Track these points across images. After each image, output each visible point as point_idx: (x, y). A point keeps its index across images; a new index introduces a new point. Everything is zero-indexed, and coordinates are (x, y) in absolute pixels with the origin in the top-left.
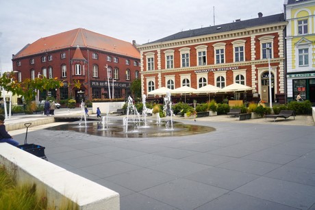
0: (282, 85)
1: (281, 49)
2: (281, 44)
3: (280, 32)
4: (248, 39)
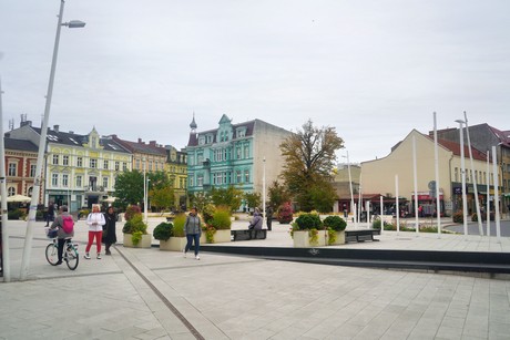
0: (42, 198)
4: (22, 160)
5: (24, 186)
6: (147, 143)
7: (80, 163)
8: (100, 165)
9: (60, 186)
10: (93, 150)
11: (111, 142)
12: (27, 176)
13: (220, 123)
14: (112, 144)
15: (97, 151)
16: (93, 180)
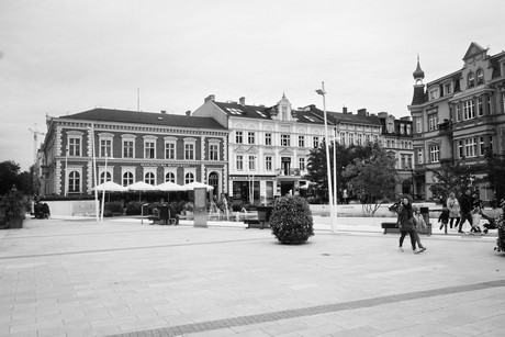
0: (225, 185)
1: (225, 152)
2: (225, 148)
3: (225, 138)
4: (199, 139)
5: (203, 172)
6: (355, 113)
7: (268, 141)
8: (294, 141)
9: (246, 171)
10: (284, 123)
11: (308, 113)
12: (206, 159)
13: (465, 59)
14: (310, 115)
15: (289, 124)
16: (286, 162)
